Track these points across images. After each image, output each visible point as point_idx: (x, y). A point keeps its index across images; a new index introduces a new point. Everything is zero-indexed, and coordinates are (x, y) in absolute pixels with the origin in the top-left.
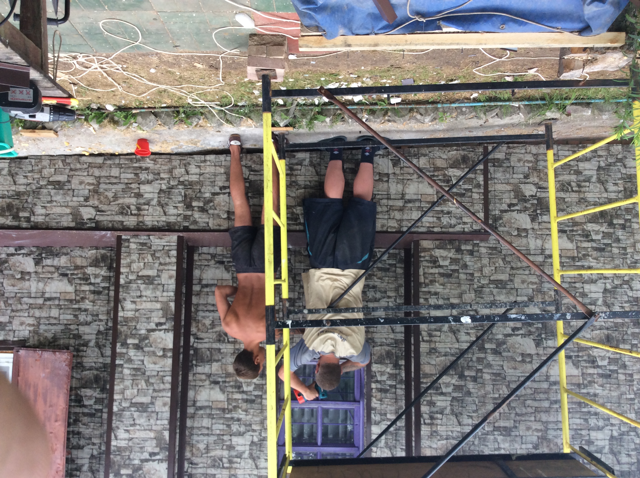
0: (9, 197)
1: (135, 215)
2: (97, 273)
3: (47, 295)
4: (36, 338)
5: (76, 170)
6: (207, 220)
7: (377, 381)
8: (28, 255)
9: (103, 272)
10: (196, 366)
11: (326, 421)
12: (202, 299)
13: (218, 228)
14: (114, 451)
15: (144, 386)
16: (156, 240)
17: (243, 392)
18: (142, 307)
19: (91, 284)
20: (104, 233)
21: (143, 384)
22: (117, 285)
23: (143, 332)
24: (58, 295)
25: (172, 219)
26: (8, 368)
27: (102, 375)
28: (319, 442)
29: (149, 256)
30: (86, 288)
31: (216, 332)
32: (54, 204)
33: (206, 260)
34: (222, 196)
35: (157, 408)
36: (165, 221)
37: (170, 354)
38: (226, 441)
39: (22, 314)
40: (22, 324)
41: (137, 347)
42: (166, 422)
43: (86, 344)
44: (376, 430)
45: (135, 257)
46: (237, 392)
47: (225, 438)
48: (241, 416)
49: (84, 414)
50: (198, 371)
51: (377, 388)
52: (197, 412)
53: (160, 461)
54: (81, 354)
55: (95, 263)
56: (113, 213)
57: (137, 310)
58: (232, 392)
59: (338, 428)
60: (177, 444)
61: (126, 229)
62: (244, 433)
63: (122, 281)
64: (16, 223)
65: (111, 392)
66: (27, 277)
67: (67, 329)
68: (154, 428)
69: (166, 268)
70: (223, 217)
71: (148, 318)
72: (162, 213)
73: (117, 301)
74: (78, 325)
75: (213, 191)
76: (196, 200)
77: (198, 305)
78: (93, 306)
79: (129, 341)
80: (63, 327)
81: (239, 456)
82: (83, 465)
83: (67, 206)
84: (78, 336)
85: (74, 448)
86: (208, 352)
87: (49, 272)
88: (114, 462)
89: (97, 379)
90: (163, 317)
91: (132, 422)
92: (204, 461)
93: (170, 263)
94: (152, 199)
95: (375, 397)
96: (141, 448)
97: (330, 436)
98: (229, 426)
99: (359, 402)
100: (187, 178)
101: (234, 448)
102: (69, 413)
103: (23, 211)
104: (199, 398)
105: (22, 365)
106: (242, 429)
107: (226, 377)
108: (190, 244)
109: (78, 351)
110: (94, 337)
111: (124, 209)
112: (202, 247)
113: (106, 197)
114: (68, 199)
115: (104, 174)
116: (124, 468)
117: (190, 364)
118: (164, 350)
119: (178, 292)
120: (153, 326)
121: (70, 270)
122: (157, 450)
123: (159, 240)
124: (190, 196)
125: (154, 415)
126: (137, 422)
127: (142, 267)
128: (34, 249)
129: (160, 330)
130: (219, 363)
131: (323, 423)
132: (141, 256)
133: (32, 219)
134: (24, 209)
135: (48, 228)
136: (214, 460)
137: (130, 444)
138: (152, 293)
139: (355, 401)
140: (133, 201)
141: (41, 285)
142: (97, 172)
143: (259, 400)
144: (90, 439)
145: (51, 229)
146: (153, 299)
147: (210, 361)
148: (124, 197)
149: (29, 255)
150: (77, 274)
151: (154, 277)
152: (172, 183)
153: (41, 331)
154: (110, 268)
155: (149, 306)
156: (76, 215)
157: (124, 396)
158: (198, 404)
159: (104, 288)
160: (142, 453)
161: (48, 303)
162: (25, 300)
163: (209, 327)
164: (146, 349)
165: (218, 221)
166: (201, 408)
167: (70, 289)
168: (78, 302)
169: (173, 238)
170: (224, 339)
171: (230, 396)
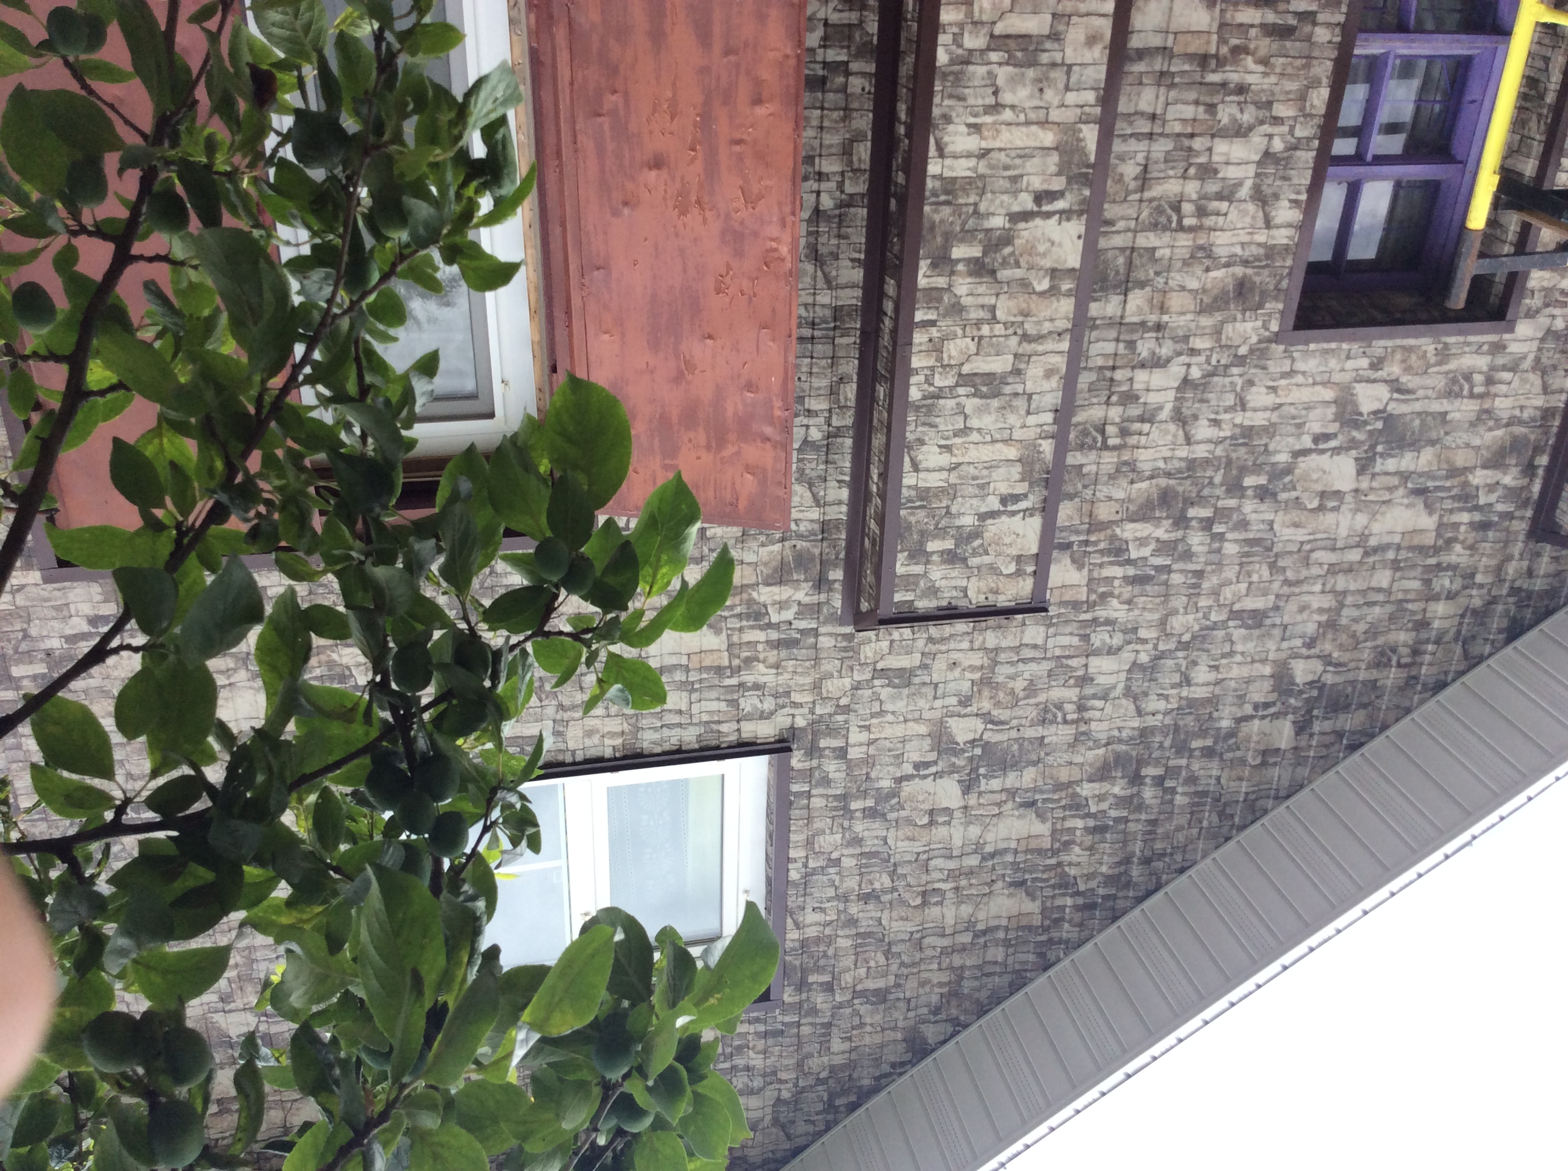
14: (935, 194)
35: (1068, 51)
38: (1197, 154)
42: (1090, 97)
46: (1248, 4)
47: (1197, 143)
48: (1250, 79)
53: (1065, 214)
58: (1236, 4)
62: (1250, 129)
68: (1055, 115)
81: (1228, 194)
88: (932, 227)
91: (991, 100)
92: (1131, 211)
96: (1014, 179)
98: (1211, 108)
101: (1216, 172)
104: (1138, 22)
106: (1248, 116)
116: (962, 241)
122: (1058, 184)
126: (1007, 97)
137: (983, 167)
143: (1307, 29)
157: (970, 14)
160: (1015, 193)
171: (1227, 17)
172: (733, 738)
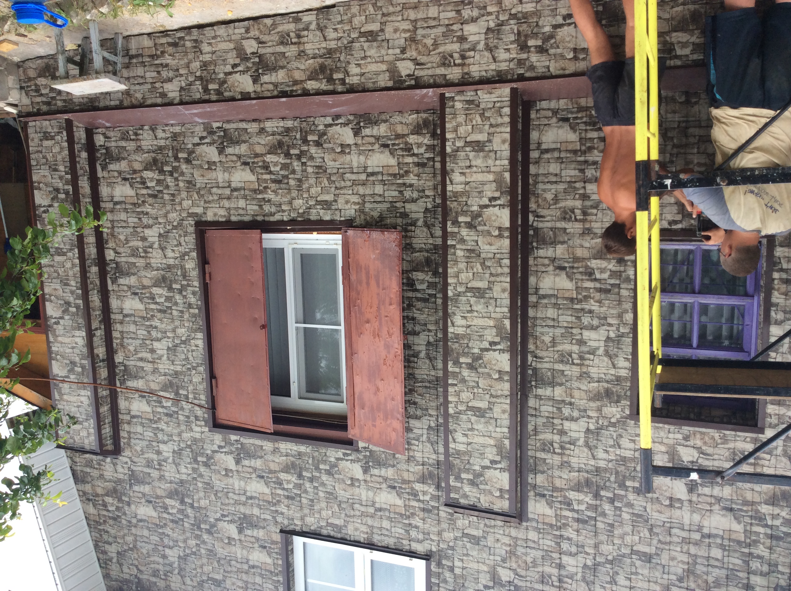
0: (321, 57)
1: (459, 65)
2: (420, 141)
3: (369, 170)
4: (362, 217)
5: (388, 15)
6: (547, 63)
7: (782, 270)
8: (345, 125)
9: (426, 140)
10: (537, 248)
11: (704, 319)
12: (542, 168)
13: (561, 72)
14: (452, 338)
15: (480, 270)
16: (485, 96)
17: (596, 280)
18: (472, 180)
19: (414, 155)
20: (425, 91)
21: (478, 267)
22: (443, 154)
23: (475, 208)
24: (381, 169)
25: (504, 66)
26: (337, 250)
27: (433, 258)
28: (695, 343)
29: (478, 116)
30: (409, 160)
31: (560, 208)
32: (369, 60)
33: (546, 117)
34: (566, 28)
35: (495, 294)
36: (495, 70)
37: (507, 234)
38: (575, 335)
39: (346, 191)
40: (347, 202)
41: (470, 226)
42: (506, 310)
43: (414, 223)
44: (776, 332)
45: (461, 119)
46: (588, 280)
47: (574, 331)
48: (593, 308)
49: (418, 299)
50: (539, 255)
51: (781, 279)
52: (540, 301)
53: (502, 351)
54: (409, 234)
55: (417, 130)
56: (434, 65)
57: (467, 183)
58: (582, 280)
59: (721, 328)
60: (519, 334)
61: (450, 84)
62: (597, 327)
63: (448, 150)
64: (330, 88)
65: (445, 275)
66: (347, 151)
67: (393, 207)
68: (493, 315)
69: (498, 130)
70: (568, 57)
71: (480, 192)
72: (491, 60)
73: (444, 173)
74: (404, 202)
75: (554, 23)
76: (532, 38)
77: (537, 175)
78: (419, 180)
79: (461, 219)
80: (389, 205)
81: (593, 352)
82: (420, 352)
83: (382, 62)
84: (405, 215)
85: (409, 333)
86: (551, 233)
87: (369, 143)
88: (452, 350)
89: (428, 262)
90: (497, 191)
91: (469, 309)
92: (551, 355)
93: (502, 124)
94: (478, 42)
95: (778, 290)
96: (480, 336)
97: (710, 338)
98: (578, 318)
99: (753, 296)
100: (520, 9)
101: (586, 343)
102: (403, 297)
103: (336, 72)
104: (541, 285)
105: (351, 246)
106: (595, 322)
107: (573, 262)
108: (525, 98)
109: (406, 231)
110: (421, 215)
111: (446, 59)
112: (540, 101)
113: (425, 45)
114: (383, 52)
115: (420, 15)
116: (463, 356)
117: (530, 246)
118: (500, 229)
119: (513, 160)
120: (485, 201)
121: (391, 140)
122: (497, 339)
123: (488, 96)
124: (525, 33)
125: (492, 302)
126: (474, 308)
127: (470, 131)
128: (351, 118)
129: (495, 206)
130: (565, 246)
131: (700, 322)
132: (469, 117)
133: (347, 81)
134: (337, 69)
135: (364, 91)
136: (562, 355)
137: (468, 331)
138: (483, 162)
139: (746, 295)
140: (456, 47)
141: (362, 158)
142: (412, 15)
143: (616, 290)
144: (425, 325)
145: (368, 91)
146: (485, 169)
147: (554, 243)
148: (445, 43)
149: (347, 124)
150: (398, 144)
151: (484, 142)
152: (502, 18)
153: (367, 210)
154: (434, 135)
155: (480, 177)
156: (393, 71)
157: (458, 280)
158: (541, 292)
159: (428, 159)
160: (482, 341)
161: (371, 178)
162: (348, 176)
163: (551, 202)
164: (480, 228)
165: (562, 64)
166: (544, 297)
167: (393, 162)
168: (402, 176)
169: (505, 91)
170: (571, 217)
171: (579, 284)
172: (407, 548)
